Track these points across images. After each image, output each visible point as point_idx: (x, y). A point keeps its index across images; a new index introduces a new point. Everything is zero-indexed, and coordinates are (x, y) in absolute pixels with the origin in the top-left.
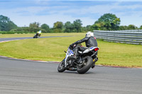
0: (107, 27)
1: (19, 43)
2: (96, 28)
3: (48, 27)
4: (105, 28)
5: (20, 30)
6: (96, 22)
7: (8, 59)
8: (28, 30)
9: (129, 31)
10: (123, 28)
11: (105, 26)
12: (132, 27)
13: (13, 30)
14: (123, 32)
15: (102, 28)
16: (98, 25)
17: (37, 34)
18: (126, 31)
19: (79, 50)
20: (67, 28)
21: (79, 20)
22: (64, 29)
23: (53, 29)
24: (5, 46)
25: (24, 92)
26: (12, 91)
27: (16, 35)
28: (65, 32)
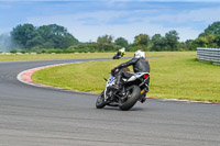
0: (219, 43)
1: (81, 68)
2: (201, 44)
3: (126, 42)
4: (214, 44)
5: (83, 48)
6: (201, 35)
7: (64, 91)
8: (95, 47)
11: (215, 41)
13: (72, 48)
15: (210, 44)
16: (204, 39)
17: (119, 54)
19: (123, 76)
20: (155, 45)
21: (174, 32)
22: (150, 46)
23: (133, 45)
24: (60, 71)
25: (89, 143)
26: (72, 142)
27: (77, 55)
28: (152, 50)
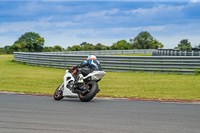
0: (29, 48)
4: (26, 49)
6: (16, 42)
9: (55, 53)
10: (48, 49)
11: (26, 47)
12: (58, 49)
14: (48, 54)
15: (23, 49)
16: (18, 45)
18: (51, 53)
